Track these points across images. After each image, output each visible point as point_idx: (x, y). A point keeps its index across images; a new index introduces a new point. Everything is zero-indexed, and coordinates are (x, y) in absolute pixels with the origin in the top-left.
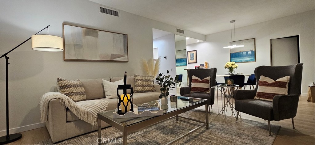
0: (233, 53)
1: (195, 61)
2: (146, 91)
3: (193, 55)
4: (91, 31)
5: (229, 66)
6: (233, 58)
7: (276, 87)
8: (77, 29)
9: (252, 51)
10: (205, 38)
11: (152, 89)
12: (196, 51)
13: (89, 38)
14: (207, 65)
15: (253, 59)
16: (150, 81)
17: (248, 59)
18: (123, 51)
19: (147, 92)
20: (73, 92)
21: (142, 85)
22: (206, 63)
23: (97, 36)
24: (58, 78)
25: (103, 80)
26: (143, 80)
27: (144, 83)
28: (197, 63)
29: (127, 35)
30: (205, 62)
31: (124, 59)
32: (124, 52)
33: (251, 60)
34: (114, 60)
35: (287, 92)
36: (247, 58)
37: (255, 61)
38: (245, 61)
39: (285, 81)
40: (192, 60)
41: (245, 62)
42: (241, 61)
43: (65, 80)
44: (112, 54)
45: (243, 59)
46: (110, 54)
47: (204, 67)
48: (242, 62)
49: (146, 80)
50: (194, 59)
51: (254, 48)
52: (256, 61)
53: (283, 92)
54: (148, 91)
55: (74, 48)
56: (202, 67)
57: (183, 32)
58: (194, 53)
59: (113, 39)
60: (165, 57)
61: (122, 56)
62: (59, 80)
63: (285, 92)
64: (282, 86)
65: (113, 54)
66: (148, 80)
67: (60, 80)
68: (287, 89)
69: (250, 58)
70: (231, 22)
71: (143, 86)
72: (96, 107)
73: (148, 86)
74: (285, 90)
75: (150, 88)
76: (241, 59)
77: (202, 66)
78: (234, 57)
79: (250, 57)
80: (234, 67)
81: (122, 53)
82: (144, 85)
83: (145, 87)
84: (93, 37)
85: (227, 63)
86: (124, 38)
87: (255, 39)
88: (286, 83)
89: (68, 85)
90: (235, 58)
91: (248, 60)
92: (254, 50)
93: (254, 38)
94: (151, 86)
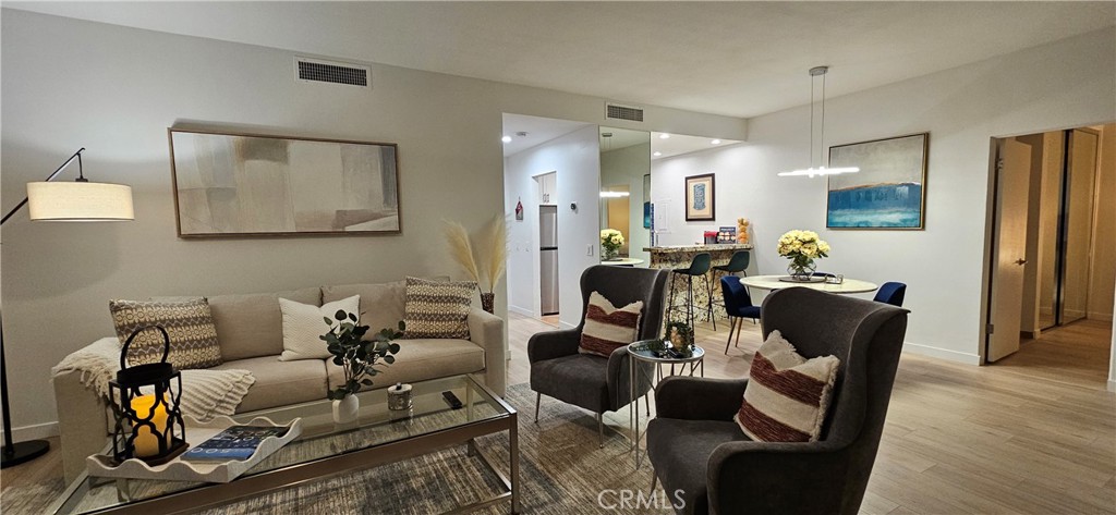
0: (840, 191)
1: (707, 212)
2: (437, 334)
3: (703, 189)
4: (263, 144)
5: (791, 248)
6: (838, 212)
7: (784, 397)
8: (214, 142)
9: (911, 186)
10: (744, 130)
11: (459, 327)
12: (713, 175)
13: (258, 166)
14: (743, 230)
15: (913, 220)
16: (455, 302)
17: (894, 217)
18: (382, 199)
19: (440, 337)
20: (153, 345)
21: (424, 315)
22: (742, 222)
23: (285, 159)
24: (112, 303)
25: (281, 300)
26: (429, 297)
27: (434, 308)
28: (713, 219)
29: (395, 145)
30: (740, 218)
31: (384, 225)
32: (386, 201)
33: (905, 221)
34: (348, 229)
35: (817, 427)
36: (890, 213)
37: (922, 226)
38: (882, 223)
39: (819, 378)
40: (699, 209)
41: (880, 228)
42: (866, 222)
43: (132, 309)
44: (338, 211)
45: (876, 216)
46: (334, 213)
47: (733, 238)
48: (867, 227)
49: (440, 297)
50: (704, 206)
51: (920, 172)
52: (924, 228)
53: (804, 419)
54: (443, 334)
55: (209, 201)
56: (727, 238)
57: (637, 115)
58: (707, 183)
59: (344, 165)
60: (574, 207)
61: (375, 217)
62: (115, 309)
63: (812, 423)
64: (804, 394)
65: (345, 212)
66: (446, 298)
67: (117, 307)
68: (821, 412)
69: (903, 212)
70: (814, 72)
71: (426, 319)
72: (199, 396)
73: (444, 320)
74: (814, 416)
75: (452, 326)
76: (867, 215)
77: (727, 234)
78: (843, 208)
79: (903, 209)
80: (807, 251)
81: (377, 205)
82: (429, 316)
83: (432, 320)
84: (268, 163)
85: (786, 235)
86: (384, 156)
87: (927, 137)
88: (822, 384)
89: (139, 322)
90: (846, 211)
91: (891, 221)
92: (919, 182)
93: (924, 130)
94: (456, 319)
